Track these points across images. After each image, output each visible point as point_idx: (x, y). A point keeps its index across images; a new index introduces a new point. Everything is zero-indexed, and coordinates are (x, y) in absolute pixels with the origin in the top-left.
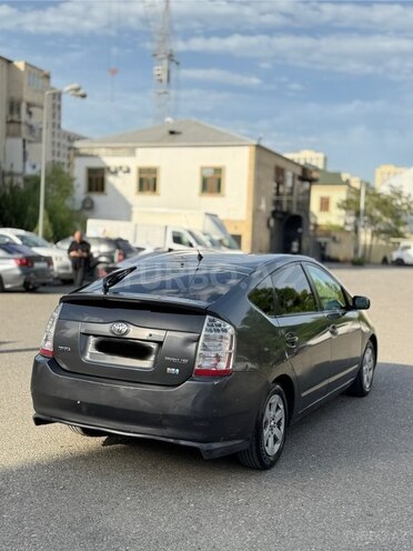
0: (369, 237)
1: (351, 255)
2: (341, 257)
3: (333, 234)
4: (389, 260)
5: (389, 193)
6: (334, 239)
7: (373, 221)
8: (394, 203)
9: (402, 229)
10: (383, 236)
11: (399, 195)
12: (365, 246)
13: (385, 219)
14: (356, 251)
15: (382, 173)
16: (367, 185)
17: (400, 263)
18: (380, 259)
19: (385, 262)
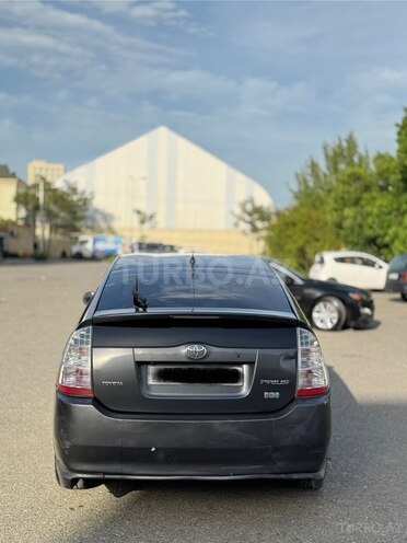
0: (47, 232)
1: (31, 250)
2: (20, 252)
3: (10, 229)
4: (68, 254)
5: (65, 189)
6: (12, 234)
7: (50, 215)
8: (70, 198)
9: (78, 224)
10: (60, 230)
11: (74, 190)
12: (44, 241)
13: (62, 214)
14: (36, 246)
15: (35, 169)
16: (43, 179)
17: (79, 257)
18: (59, 253)
19: (64, 256)
